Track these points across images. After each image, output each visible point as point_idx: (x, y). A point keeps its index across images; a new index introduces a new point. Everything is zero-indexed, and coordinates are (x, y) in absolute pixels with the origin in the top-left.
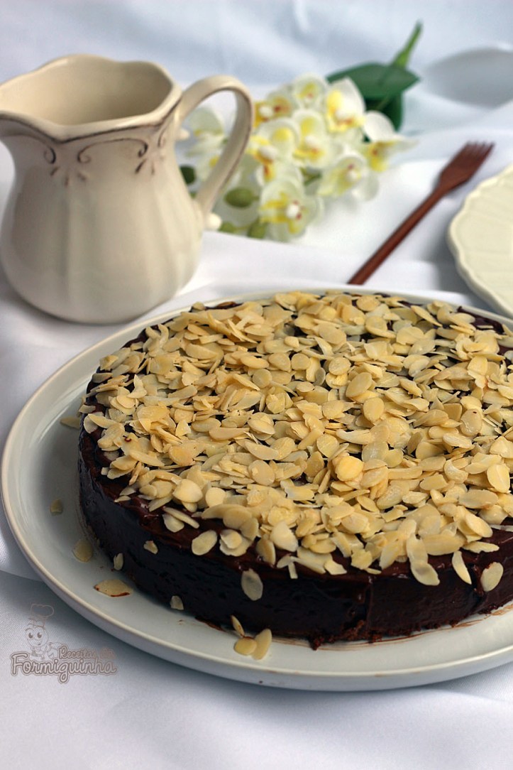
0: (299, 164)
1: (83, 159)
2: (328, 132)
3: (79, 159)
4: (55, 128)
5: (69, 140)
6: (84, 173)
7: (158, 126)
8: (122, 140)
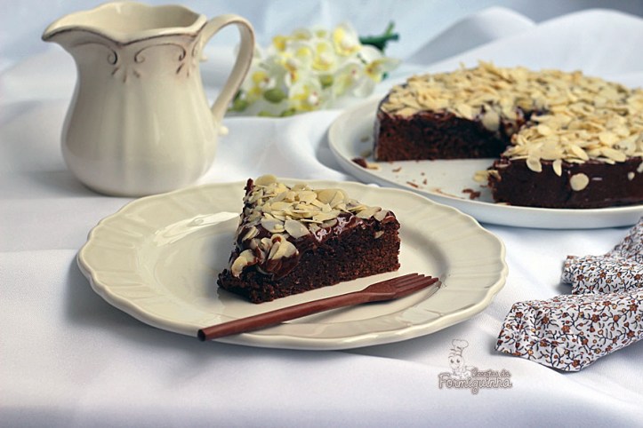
0: (316, 73)
1: (139, 59)
2: (336, 53)
3: (135, 60)
4: (118, 34)
5: (130, 43)
6: (139, 71)
7: (194, 36)
8: (169, 44)
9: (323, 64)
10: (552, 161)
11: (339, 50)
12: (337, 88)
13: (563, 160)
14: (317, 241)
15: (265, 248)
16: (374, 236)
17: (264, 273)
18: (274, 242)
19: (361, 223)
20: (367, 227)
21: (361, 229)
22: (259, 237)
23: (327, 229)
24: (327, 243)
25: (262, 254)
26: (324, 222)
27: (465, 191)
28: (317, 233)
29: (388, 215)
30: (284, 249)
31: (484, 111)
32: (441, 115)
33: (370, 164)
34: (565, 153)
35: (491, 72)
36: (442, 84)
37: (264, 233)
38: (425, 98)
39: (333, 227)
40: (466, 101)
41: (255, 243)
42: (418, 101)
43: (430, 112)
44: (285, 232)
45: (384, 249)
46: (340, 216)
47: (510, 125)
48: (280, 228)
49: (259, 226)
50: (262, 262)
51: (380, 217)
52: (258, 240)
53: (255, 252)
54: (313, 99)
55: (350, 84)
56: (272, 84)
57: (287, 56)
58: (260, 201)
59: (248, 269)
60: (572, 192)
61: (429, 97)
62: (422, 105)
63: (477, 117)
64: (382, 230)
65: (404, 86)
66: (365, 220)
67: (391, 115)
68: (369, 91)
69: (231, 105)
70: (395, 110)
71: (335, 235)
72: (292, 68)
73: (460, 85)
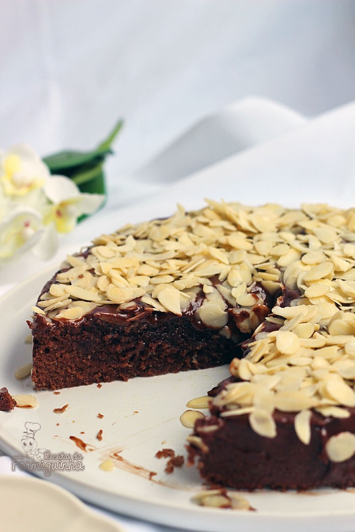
10: (295, 414)
11: (10, 189)
13: (313, 410)
27: (160, 455)
31: (202, 295)
34: (317, 394)
35: (224, 217)
47: (245, 315)
60: (331, 465)
62: (102, 295)
63: (191, 307)
65: (86, 255)
70: (57, 310)
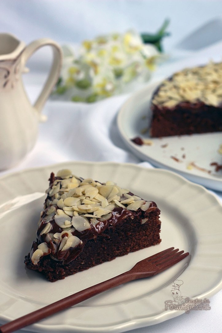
7: (15, 61)
9: (116, 61)
11: (128, 50)
12: (126, 78)
14: (96, 232)
15: (57, 241)
16: (140, 223)
17: (57, 260)
18: (63, 236)
19: (131, 214)
20: (135, 217)
21: (130, 219)
22: (53, 231)
23: (104, 222)
24: (104, 232)
25: (55, 246)
26: (102, 216)
27: (212, 164)
28: (96, 226)
29: (151, 206)
30: (71, 241)
32: (195, 104)
33: (145, 140)
36: (196, 77)
37: (56, 229)
38: (184, 91)
39: (108, 220)
40: (214, 91)
41: (49, 237)
42: (178, 93)
43: (188, 102)
44: (72, 227)
45: (149, 230)
46: (115, 210)
48: (68, 223)
49: (53, 222)
50: (55, 251)
51: (145, 208)
52: (51, 234)
53: (49, 245)
54: (109, 87)
55: (135, 75)
56: (81, 76)
57: (91, 57)
58: (57, 196)
59: (44, 258)
61: (187, 89)
62: (182, 97)
64: (146, 217)
65: (170, 80)
66: (133, 211)
67: (160, 107)
68: (148, 78)
69: (55, 89)
70: (163, 102)
71: (110, 225)
72: (94, 65)
73: (210, 78)
